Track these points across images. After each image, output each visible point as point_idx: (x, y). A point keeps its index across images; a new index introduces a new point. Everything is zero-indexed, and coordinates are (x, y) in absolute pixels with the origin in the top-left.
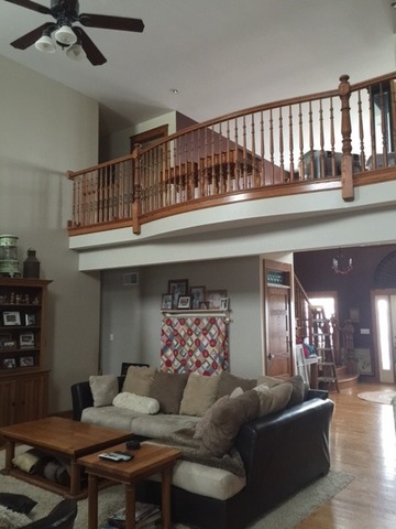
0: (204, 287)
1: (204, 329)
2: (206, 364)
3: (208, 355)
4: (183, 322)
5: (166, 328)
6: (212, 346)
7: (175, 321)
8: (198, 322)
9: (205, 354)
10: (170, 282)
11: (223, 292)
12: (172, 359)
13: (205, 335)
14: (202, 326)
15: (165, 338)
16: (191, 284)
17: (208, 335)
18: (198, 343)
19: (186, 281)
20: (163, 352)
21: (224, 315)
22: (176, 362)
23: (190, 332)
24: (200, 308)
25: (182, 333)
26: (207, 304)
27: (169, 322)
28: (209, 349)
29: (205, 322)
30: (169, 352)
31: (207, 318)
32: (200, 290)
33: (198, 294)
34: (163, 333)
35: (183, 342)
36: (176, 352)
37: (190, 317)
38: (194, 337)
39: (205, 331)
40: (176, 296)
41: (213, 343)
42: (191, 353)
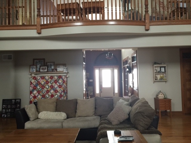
0: (54, 62)
1: (55, 81)
2: (56, 96)
3: (58, 92)
4: (43, 78)
5: (33, 81)
6: (60, 88)
7: (39, 78)
8: (52, 78)
9: (56, 91)
10: (34, 60)
11: (64, 65)
12: (36, 95)
13: (56, 83)
14: (54, 79)
15: (32, 86)
16: (46, 61)
17: (57, 83)
18: (52, 87)
19: (44, 59)
20: (31, 92)
21: (65, 74)
22: (39, 96)
23: (47, 82)
24: (53, 71)
25: (43, 83)
26: (56, 70)
27: (35, 78)
28: (58, 89)
29: (56, 78)
30: (35, 92)
31: (57, 76)
32: (52, 64)
33: (51, 66)
34: (31, 83)
35: (43, 87)
36: (39, 92)
37: (47, 76)
38: (50, 84)
39: (56, 82)
40: (38, 66)
41: (60, 86)
42: (48, 91)
